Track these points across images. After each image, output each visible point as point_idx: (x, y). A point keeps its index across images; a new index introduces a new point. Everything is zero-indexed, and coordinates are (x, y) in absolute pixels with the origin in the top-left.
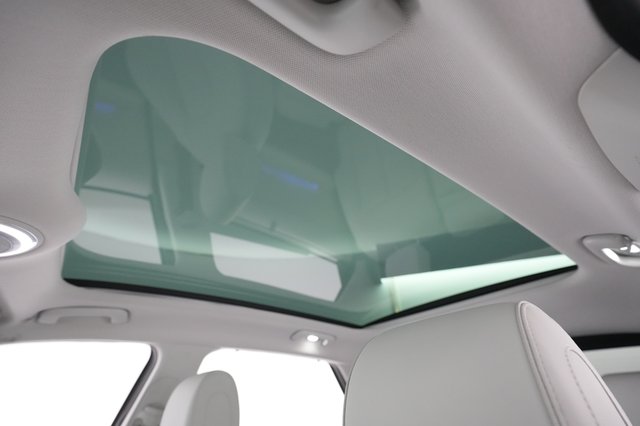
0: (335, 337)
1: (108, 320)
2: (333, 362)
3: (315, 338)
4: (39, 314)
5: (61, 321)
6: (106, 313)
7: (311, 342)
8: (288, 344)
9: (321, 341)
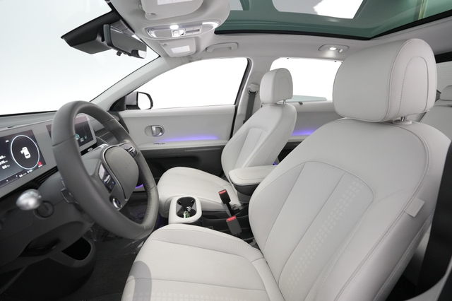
0: (348, 47)
1: (230, 48)
3: (333, 49)
4: (206, 49)
5: (214, 50)
6: (229, 45)
7: (331, 52)
8: (317, 53)
9: (338, 50)
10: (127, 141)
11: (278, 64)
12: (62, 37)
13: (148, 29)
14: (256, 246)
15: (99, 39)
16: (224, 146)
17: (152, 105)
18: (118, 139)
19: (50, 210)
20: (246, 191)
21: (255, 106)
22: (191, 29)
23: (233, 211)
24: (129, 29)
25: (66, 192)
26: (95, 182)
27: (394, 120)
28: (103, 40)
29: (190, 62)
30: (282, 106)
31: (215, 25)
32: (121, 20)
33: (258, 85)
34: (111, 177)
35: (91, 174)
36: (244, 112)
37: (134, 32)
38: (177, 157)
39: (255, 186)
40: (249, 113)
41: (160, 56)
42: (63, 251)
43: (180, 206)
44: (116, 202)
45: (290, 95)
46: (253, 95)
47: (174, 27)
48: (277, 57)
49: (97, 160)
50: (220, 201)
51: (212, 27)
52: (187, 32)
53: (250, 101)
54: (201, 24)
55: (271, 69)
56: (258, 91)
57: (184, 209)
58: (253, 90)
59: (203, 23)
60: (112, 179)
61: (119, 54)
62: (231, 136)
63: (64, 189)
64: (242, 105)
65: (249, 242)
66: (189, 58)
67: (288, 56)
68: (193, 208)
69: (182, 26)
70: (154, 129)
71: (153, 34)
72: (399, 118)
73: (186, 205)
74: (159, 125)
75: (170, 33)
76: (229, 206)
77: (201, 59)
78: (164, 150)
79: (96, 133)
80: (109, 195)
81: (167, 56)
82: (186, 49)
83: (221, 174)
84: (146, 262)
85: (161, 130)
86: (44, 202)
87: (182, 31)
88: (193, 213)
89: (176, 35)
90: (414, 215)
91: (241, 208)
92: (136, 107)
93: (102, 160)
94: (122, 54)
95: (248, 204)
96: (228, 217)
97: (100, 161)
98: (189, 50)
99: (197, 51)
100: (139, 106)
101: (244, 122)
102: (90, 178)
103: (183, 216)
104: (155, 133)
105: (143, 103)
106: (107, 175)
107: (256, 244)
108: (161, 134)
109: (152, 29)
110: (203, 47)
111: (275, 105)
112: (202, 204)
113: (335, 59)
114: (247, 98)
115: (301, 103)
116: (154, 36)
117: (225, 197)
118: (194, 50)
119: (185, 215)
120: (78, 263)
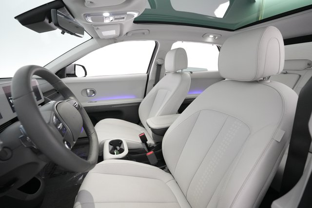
0: (221, 35)
1: (144, 33)
2: (218, 45)
3: (211, 36)
4: (127, 33)
5: (132, 35)
6: (143, 31)
7: (210, 38)
8: (201, 39)
9: (215, 37)
10: (72, 98)
11: (176, 45)
12: (15, 18)
13: (86, 15)
14: (168, 171)
15: (47, 21)
16: (140, 103)
17: (86, 74)
18: (64, 97)
19: (9, 154)
20: (160, 133)
21: (161, 75)
22: (118, 17)
23: (150, 148)
24: (70, 15)
25: (24, 139)
26: (51, 128)
27: (258, 80)
28: (50, 22)
29: (115, 42)
30: (181, 74)
31: (136, 15)
32: (65, 7)
33: (163, 60)
34: (63, 125)
35: (47, 122)
36: (154, 79)
37: (74, 17)
38: (106, 112)
39: (165, 129)
40: (157, 80)
41: (92, 38)
42: (18, 189)
43: (112, 147)
44: (67, 144)
45: (186, 67)
46: (159, 67)
47: (106, 14)
48: (175, 41)
49: (50, 111)
50: (140, 141)
51: (134, 16)
52: (115, 19)
53: (157, 71)
54: (126, 14)
55: (172, 49)
56: (164, 64)
57: (115, 148)
58: (160, 63)
59: (128, 13)
60: (64, 126)
61: (63, 33)
62: (145, 96)
63: (22, 136)
64: (152, 74)
65: (163, 169)
66: (114, 40)
67: (183, 40)
68: (121, 147)
69: (113, 14)
70: (88, 91)
71: (89, 20)
72: (262, 79)
73: (116, 145)
74: (92, 88)
75: (103, 19)
76: (146, 144)
77: (123, 41)
78: (96, 107)
79: (44, 94)
80: (63, 138)
81: (98, 38)
82: (112, 33)
83: (138, 122)
84: (89, 191)
85: (94, 92)
86: (4, 147)
87: (111, 18)
88: (121, 151)
89: (107, 21)
90: (279, 141)
91: (155, 146)
92: (74, 75)
93: (54, 111)
94: (66, 33)
95: (162, 142)
96: (147, 153)
97: (53, 113)
98: (115, 34)
99: (120, 35)
100: (76, 74)
101: (154, 85)
102: (47, 125)
103: (114, 154)
104: (89, 94)
105: (79, 72)
106: (60, 123)
107: (168, 169)
108: (93, 95)
109: (89, 15)
110: (125, 32)
111: (176, 73)
112: (128, 144)
113: (213, 43)
114: (156, 69)
115: (191, 73)
116: (91, 21)
117: (143, 138)
118: (119, 34)
119: (115, 152)
120: (30, 197)
